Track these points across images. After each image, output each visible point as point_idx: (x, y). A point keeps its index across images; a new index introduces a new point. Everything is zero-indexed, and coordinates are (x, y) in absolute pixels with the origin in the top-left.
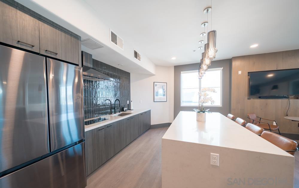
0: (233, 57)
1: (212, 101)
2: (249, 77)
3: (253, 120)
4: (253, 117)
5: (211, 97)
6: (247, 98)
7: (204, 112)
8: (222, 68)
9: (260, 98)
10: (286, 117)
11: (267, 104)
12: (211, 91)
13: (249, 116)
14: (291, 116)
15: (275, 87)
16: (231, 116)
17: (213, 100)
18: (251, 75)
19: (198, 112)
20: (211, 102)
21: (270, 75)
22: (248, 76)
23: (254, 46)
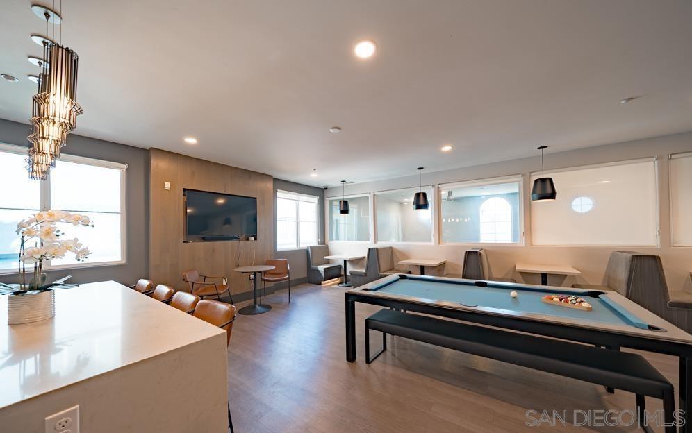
0: (152, 148)
1: (81, 251)
2: (185, 198)
3: (193, 283)
4: (192, 277)
5: (76, 240)
6: (182, 240)
7: (45, 289)
8: (125, 166)
9: (204, 239)
10: (236, 270)
11: (214, 251)
12: (75, 223)
13: (185, 276)
14: (242, 266)
15: (228, 221)
16: (144, 283)
17: (82, 248)
18: (190, 194)
19: (16, 293)
20: (78, 253)
21: (221, 201)
22: (184, 195)
23: (191, 141)
